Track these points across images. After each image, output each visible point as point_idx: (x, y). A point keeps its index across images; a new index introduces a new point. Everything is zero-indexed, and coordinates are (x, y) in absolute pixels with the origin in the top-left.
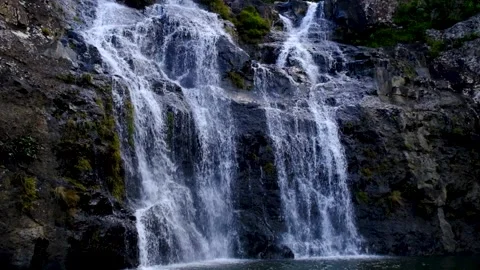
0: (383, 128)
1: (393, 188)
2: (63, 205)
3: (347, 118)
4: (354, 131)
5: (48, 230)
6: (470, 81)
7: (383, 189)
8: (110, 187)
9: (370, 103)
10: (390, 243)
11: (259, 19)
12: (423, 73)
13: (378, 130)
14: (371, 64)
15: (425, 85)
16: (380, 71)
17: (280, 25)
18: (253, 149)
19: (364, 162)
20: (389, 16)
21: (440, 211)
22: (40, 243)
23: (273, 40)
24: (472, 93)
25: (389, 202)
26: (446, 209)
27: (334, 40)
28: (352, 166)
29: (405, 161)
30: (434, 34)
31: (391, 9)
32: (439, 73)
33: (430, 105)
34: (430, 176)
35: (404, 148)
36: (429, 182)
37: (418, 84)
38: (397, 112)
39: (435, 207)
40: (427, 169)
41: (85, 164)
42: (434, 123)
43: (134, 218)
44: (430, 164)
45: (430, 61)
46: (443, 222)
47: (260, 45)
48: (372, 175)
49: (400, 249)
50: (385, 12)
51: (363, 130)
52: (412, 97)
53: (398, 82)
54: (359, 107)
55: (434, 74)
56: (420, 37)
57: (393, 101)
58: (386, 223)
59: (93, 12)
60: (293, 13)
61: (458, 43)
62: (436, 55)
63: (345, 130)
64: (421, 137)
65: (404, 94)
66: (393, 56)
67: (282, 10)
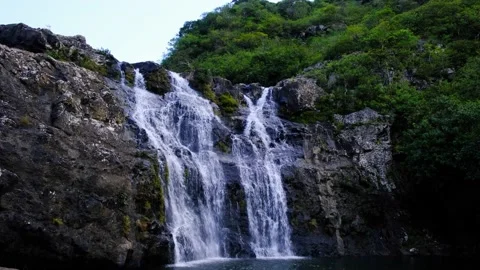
0: (307, 180)
1: (312, 217)
2: (139, 229)
3: (287, 174)
4: (291, 182)
5: (134, 244)
6: (358, 152)
7: (307, 218)
8: (158, 217)
9: (301, 164)
10: (309, 250)
11: (232, 100)
12: (332, 144)
13: (305, 182)
14: (301, 137)
15: (332, 153)
16: (306, 143)
17: (244, 103)
18: (234, 190)
19: (296, 202)
20: (312, 103)
21: (337, 232)
22: (130, 252)
23: (240, 115)
24: (358, 159)
25: (309, 225)
26: (341, 230)
27: (280, 116)
28: (289, 203)
29: (319, 202)
30: (338, 117)
31: (314, 99)
32: (341, 145)
33: (335, 166)
34: (333, 210)
35: (319, 193)
36: (332, 214)
37: (328, 152)
38: (316, 171)
39: (334, 229)
40: (331, 206)
41: (148, 206)
42: (336, 178)
43: (171, 236)
44: (333, 203)
45: (336, 135)
46: (339, 237)
47: (233, 118)
48: (301, 209)
49: (315, 254)
50: (310, 100)
51: (296, 181)
52: (324, 160)
53: (316, 150)
54: (293, 166)
55: (338, 146)
56: (330, 118)
57: (314, 163)
58: (308, 238)
59: (134, 98)
60: (252, 94)
61: (352, 127)
62: (339, 133)
63: (286, 181)
64: (329, 187)
65: (320, 159)
66: (314, 131)
67: (245, 91)
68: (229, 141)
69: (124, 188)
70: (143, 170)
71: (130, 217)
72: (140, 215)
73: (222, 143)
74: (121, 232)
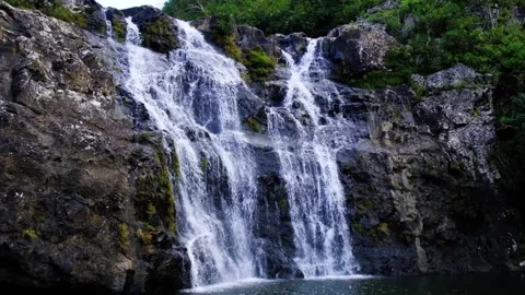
0: (374, 170)
1: (382, 220)
2: (141, 242)
3: (344, 161)
4: (352, 172)
5: (135, 262)
6: (446, 127)
7: (374, 222)
8: (167, 225)
9: (364, 147)
10: (378, 265)
11: (266, 58)
12: (408, 116)
13: (370, 172)
14: (364, 108)
15: (409, 130)
16: (372, 116)
17: (283, 62)
18: (270, 185)
19: (358, 199)
20: (380, 60)
21: (417, 239)
22: (130, 273)
23: (278, 78)
24: (446, 137)
25: (378, 232)
26: (422, 238)
27: (332, 79)
28: (349, 202)
29: (391, 199)
30: (417, 78)
31: (382, 53)
32: (422, 118)
33: (413, 149)
34: (411, 211)
35: (391, 187)
36: (409, 216)
37: (403, 128)
38: (386, 156)
39: (413, 237)
40: (408, 204)
42: (415, 165)
43: (186, 250)
44: (411, 201)
45: (414, 104)
46: (419, 248)
47: (267, 83)
48: (365, 210)
49: (386, 270)
50: (377, 55)
51: (358, 171)
52: (398, 141)
53: (387, 127)
54: (355, 150)
55: (418, 120)
56: (406, 80)
57: (383, 145)
58: (375, 250)
59: (126, 59)
60: (294, 49)
61: (438, 92)
62: (419, 101)
63: (344, 171)
64: (404, 178)
65: (391, 139)
66: (383, 100)
67: (284, 44)
68: (261, 116)
69: (117, 186)
70: (143, 160)
71: (128, 225)
72: (140, 222)
73: (253, 120)
74: (117, 246)
